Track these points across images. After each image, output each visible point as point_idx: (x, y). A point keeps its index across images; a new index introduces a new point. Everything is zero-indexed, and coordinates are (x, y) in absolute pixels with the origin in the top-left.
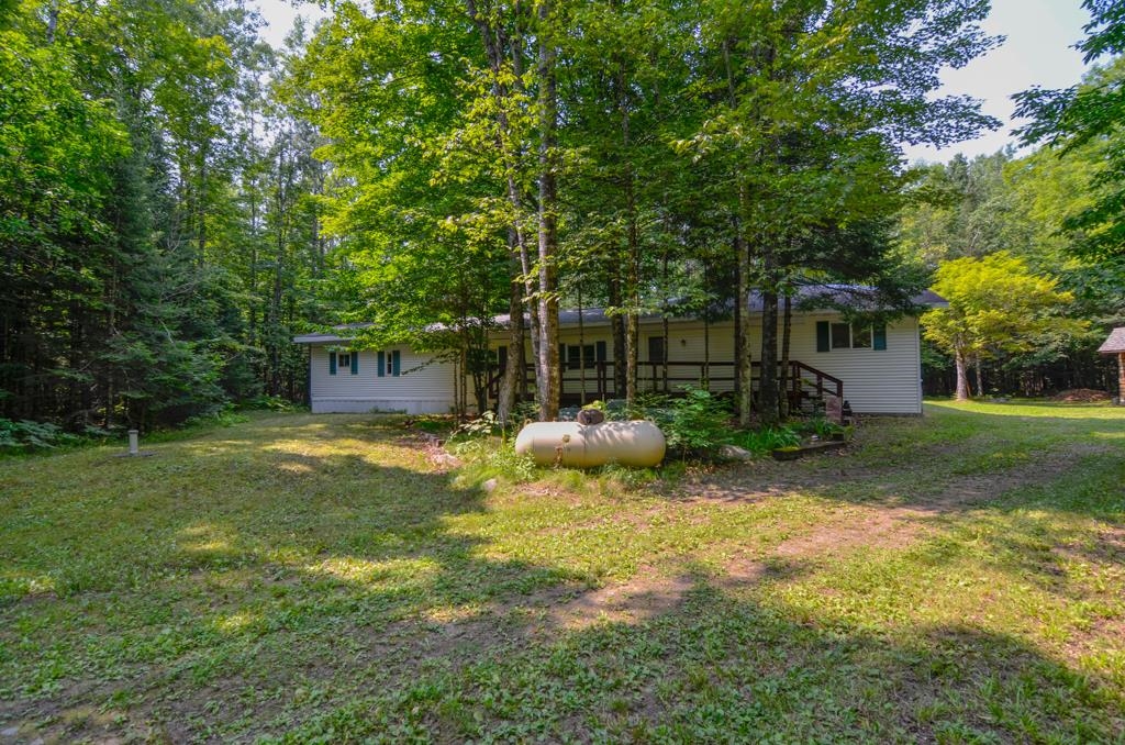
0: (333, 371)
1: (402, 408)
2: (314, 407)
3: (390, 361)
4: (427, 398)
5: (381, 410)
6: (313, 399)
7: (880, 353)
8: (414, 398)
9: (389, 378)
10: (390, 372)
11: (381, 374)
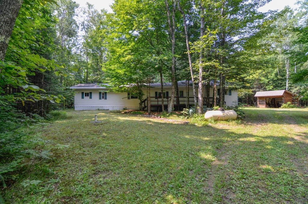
0: (83, 98)
1: (107, 108)
2: (76, 109)
3: (103, 95)
4: (115, 106)
5: (100, 109)
6: (75, 106)
7: (230, 96)
8: (112, 106)
9: (103, 100)
10: (103, 98)
11: (100, 99)
